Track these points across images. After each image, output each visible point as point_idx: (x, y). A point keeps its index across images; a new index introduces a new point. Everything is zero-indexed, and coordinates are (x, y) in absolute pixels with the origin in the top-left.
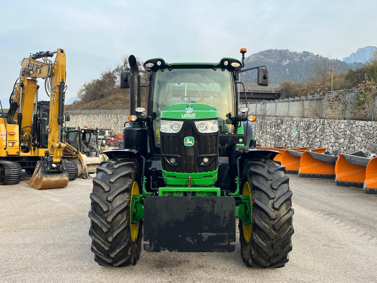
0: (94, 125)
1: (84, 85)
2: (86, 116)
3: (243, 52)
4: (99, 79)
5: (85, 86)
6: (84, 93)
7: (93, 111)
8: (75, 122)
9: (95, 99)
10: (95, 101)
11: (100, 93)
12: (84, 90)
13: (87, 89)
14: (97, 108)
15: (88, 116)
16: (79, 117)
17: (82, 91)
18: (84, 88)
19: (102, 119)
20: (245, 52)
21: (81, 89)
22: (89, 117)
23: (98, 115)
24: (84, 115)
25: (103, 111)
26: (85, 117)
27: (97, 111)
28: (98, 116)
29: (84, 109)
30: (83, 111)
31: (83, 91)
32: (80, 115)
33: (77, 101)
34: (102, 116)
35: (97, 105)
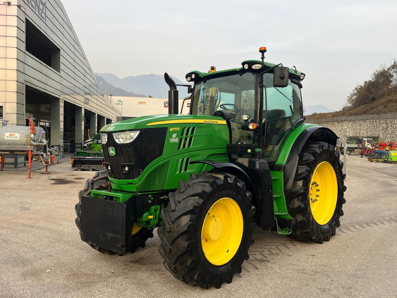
0: (360, 132)
1: (356, 88)
2: (352, 122)
3: (263, 51)
4: (371, 79)
5: (356, 90)
6: (355, 97)
7: (360, 117)
8: (340, 129)
9: (365, 103)
10: (364, 106)
11: (371, 96)
12: (356, 94)
13: (358, 92)
14: (365, 113)
15: (353, 122)
16: (344, 124)
17: (352, 95)
18: (356, 92)
19: (368, 126)
20: (265, 51)
21: (352, 93)
22: (355, 124)
23: (364, 121)
24: (350, 121)
25: (370, 116)
26: (350, 124)
27: (364, 116)
28: (365, 123)
29: (350, 115)
30: (349, 118)
31: (354, 95)
32: (345, 122)
33: (347, 107)
34: (369, 121)
35: (365, 109)
